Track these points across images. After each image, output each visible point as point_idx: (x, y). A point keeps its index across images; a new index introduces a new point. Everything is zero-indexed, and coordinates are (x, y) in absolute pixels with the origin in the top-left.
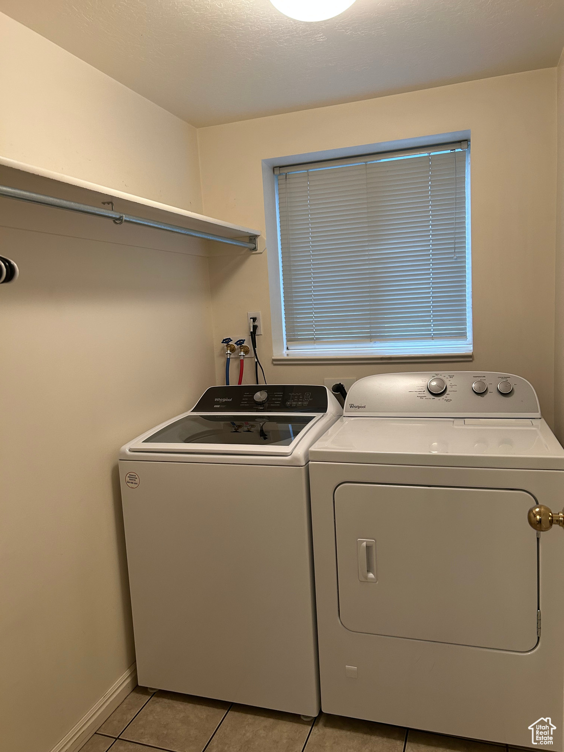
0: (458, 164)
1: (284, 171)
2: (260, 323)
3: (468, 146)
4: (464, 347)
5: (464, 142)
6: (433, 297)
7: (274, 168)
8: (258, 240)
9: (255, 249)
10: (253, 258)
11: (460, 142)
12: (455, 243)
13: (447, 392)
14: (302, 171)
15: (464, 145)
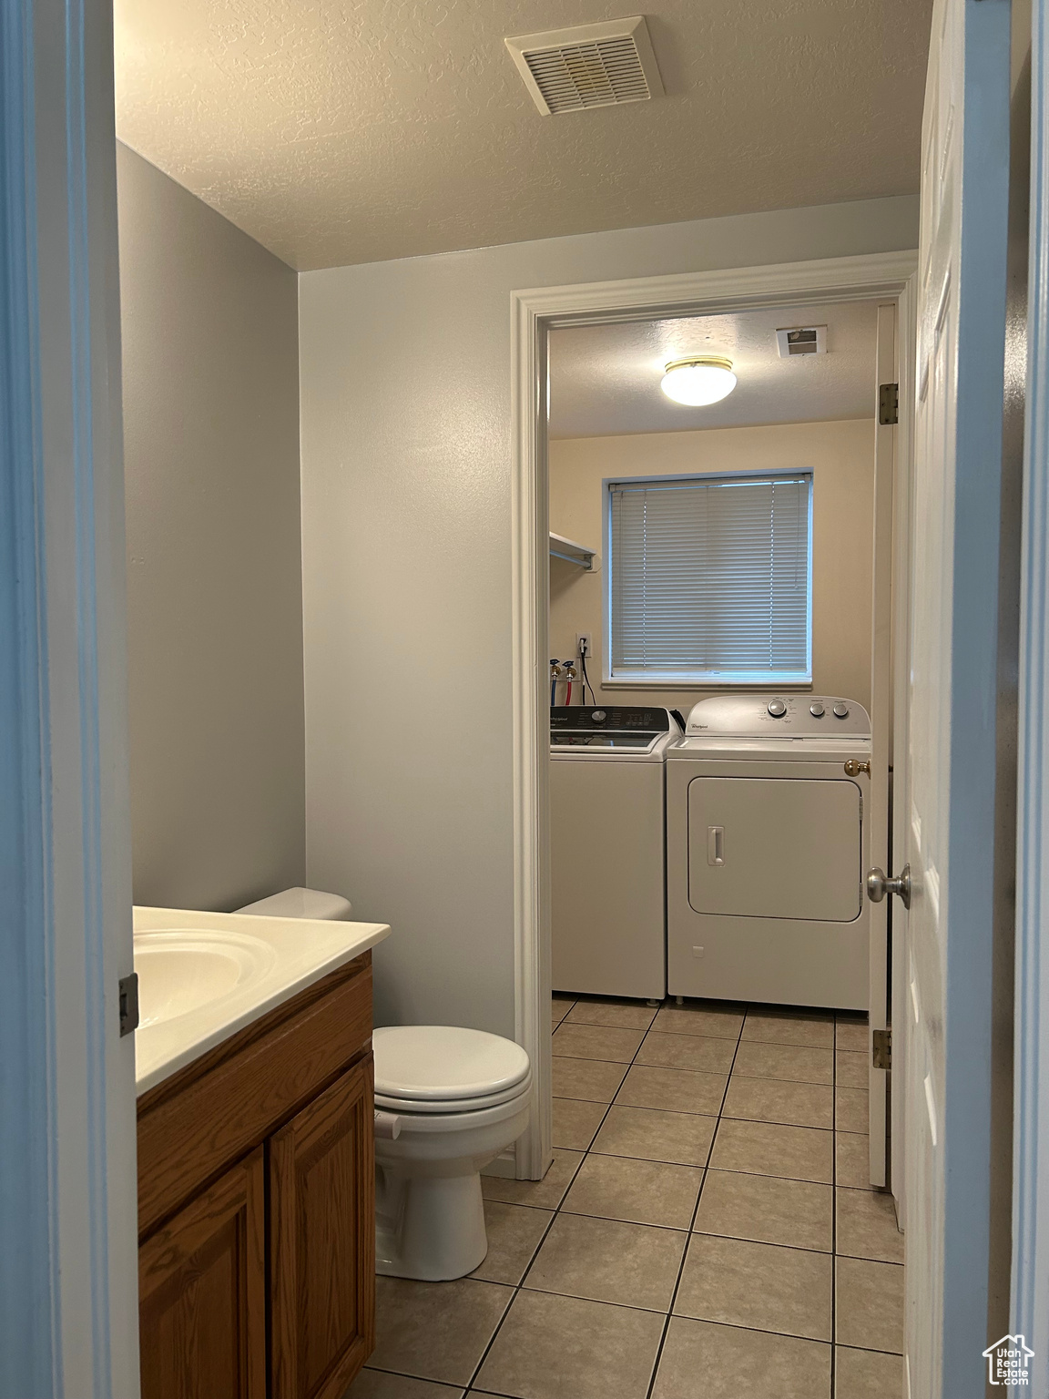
0: (801, 493)
1: (619, 488)
2: (590, 645)
3: (811, 477)
4: (804, 677)
5: (807, 474)
6: (773, 626)
7: (610, 485)
8: (593, 559)
9: (590, 568)
10: (587, 576)
11: (804, 474)
12: (796, 573)
13: (787, 714)
14: (640, 490)
15: (807, 477)
